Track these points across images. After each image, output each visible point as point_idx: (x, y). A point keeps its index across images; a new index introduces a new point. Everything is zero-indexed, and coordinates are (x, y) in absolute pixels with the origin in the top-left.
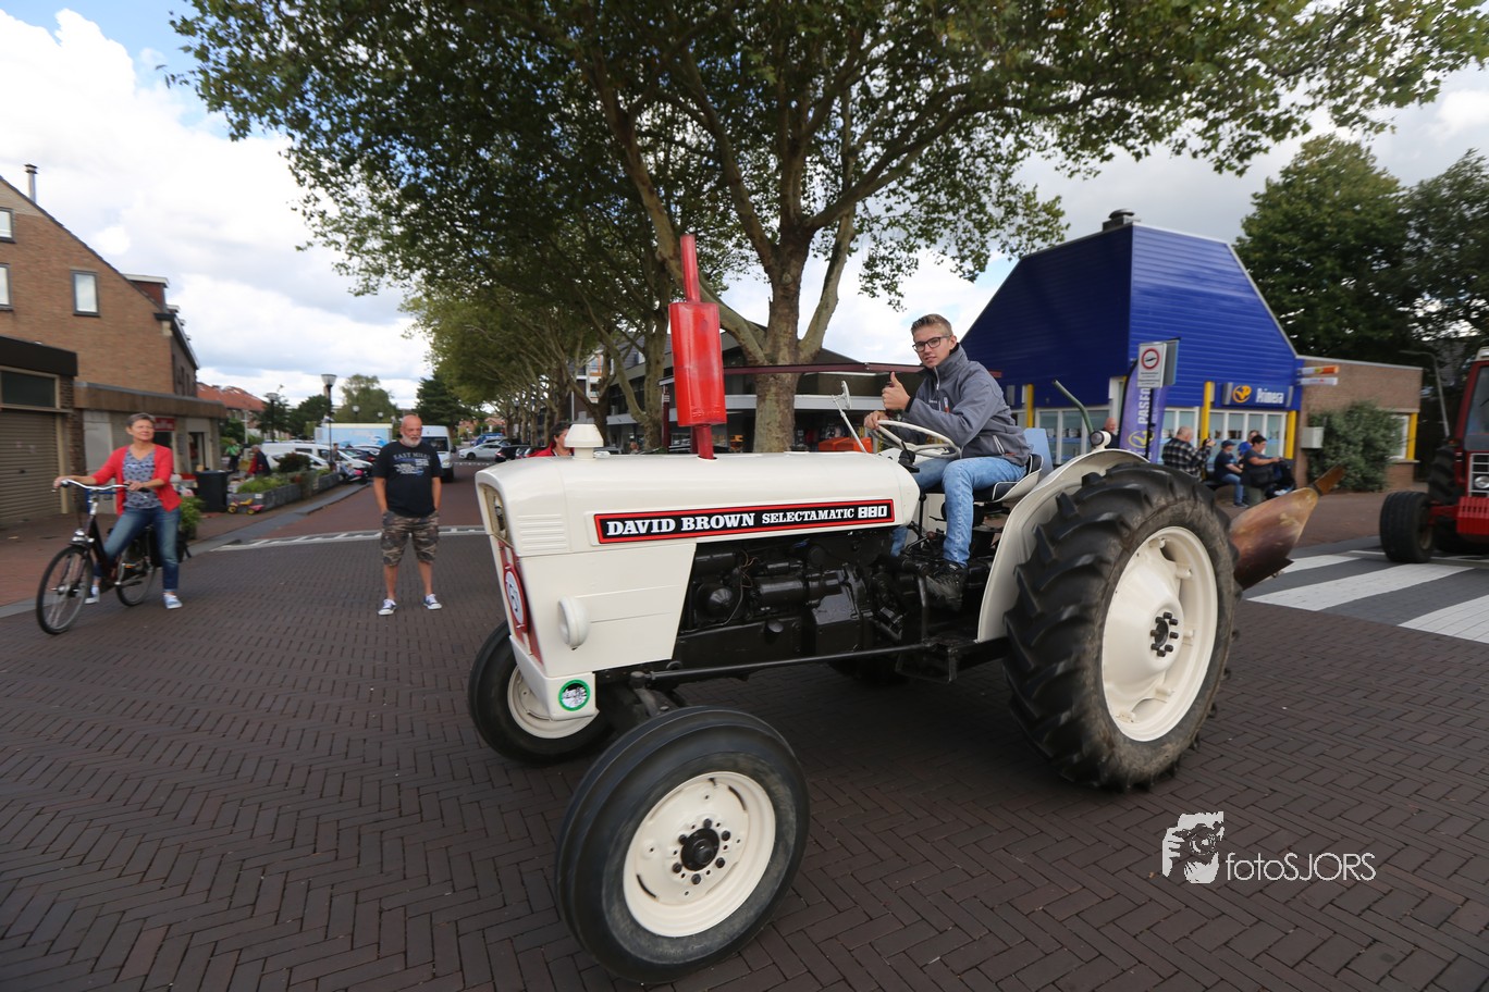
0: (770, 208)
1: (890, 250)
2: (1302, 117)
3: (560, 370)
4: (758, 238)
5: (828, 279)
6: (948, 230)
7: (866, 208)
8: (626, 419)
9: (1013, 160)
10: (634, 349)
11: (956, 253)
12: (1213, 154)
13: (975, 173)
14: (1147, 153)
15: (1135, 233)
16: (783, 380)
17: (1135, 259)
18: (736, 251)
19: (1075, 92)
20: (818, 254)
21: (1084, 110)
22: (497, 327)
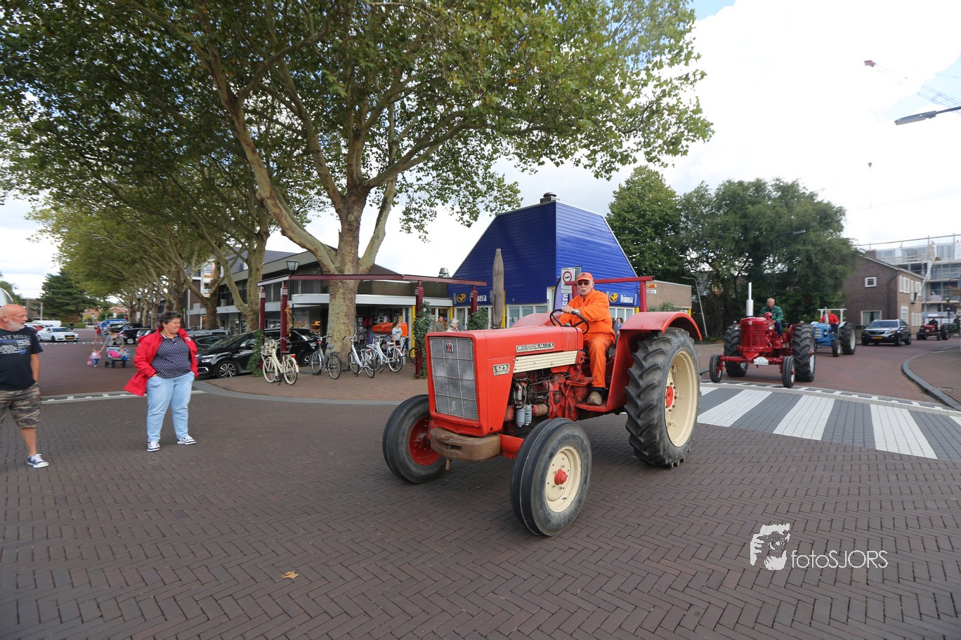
0: (341, 172)
1: (419, 205)
2: (634, 155)
3: (179, 272)
4: (331, 190)
5: (378, 220)
6: (454, 196)
7: (404, 178)
8: (232, 309)
9: (491, 159)
10: (240, 261)
11: (459, 210)
12: (593, 168)
13: (470, 164)
14: (562, 162)
15: (557, 206)
16: (348, 285)
17: (557, 220)
18: (316, 197)
19: (524, 126)
20: (373, 204)
21: (529, 136)
22: (124, 238)
